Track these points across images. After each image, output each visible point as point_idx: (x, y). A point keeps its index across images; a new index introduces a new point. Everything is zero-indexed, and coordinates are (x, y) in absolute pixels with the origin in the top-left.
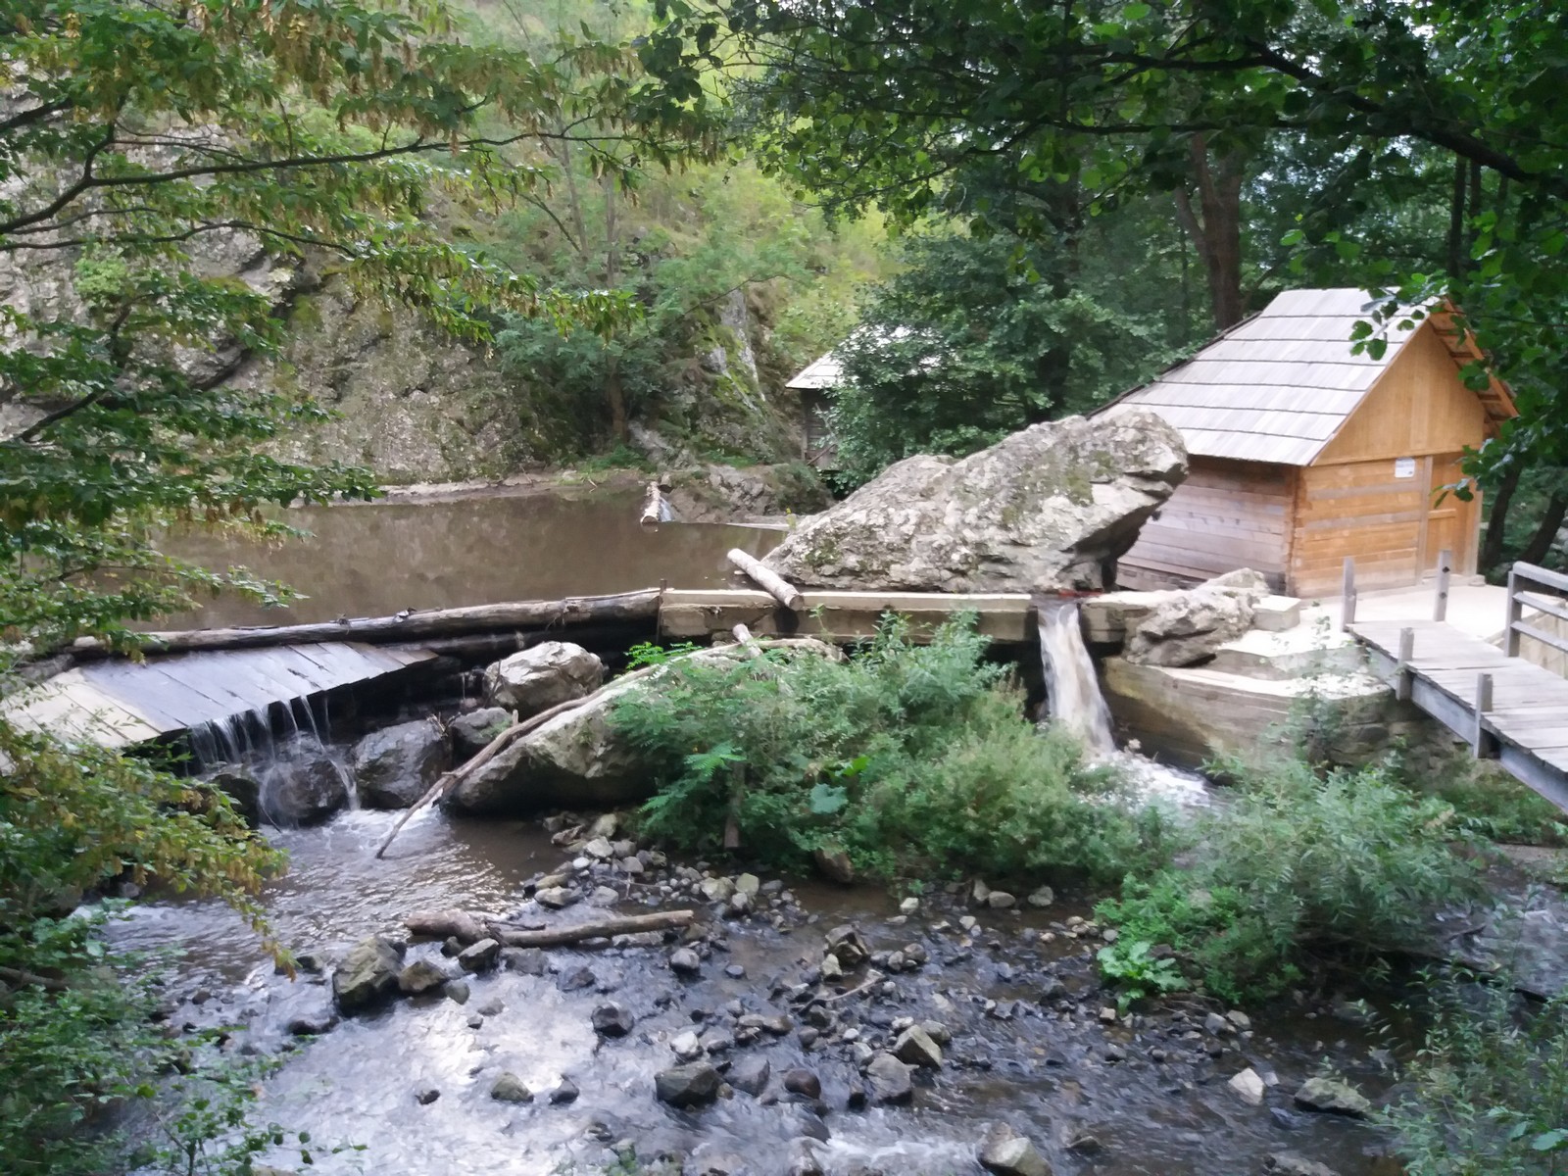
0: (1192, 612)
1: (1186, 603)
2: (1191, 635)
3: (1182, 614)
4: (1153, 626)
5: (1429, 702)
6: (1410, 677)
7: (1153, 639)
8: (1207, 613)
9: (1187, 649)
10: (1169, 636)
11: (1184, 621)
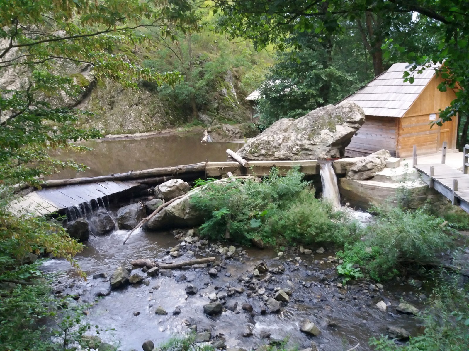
0: (367, 163)
1: (365, 161)
2: (366, 170)
3: (364, 164)
4: (355, 168)
5: (439, 189)
6: (433, 181)
7: (355, 172)
8: (371, 164)
9: (365, 175)
10: (360, 171)
11: (364, 166)
